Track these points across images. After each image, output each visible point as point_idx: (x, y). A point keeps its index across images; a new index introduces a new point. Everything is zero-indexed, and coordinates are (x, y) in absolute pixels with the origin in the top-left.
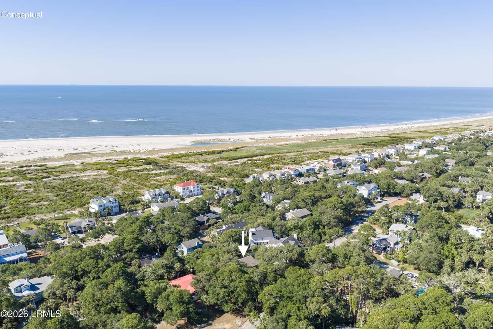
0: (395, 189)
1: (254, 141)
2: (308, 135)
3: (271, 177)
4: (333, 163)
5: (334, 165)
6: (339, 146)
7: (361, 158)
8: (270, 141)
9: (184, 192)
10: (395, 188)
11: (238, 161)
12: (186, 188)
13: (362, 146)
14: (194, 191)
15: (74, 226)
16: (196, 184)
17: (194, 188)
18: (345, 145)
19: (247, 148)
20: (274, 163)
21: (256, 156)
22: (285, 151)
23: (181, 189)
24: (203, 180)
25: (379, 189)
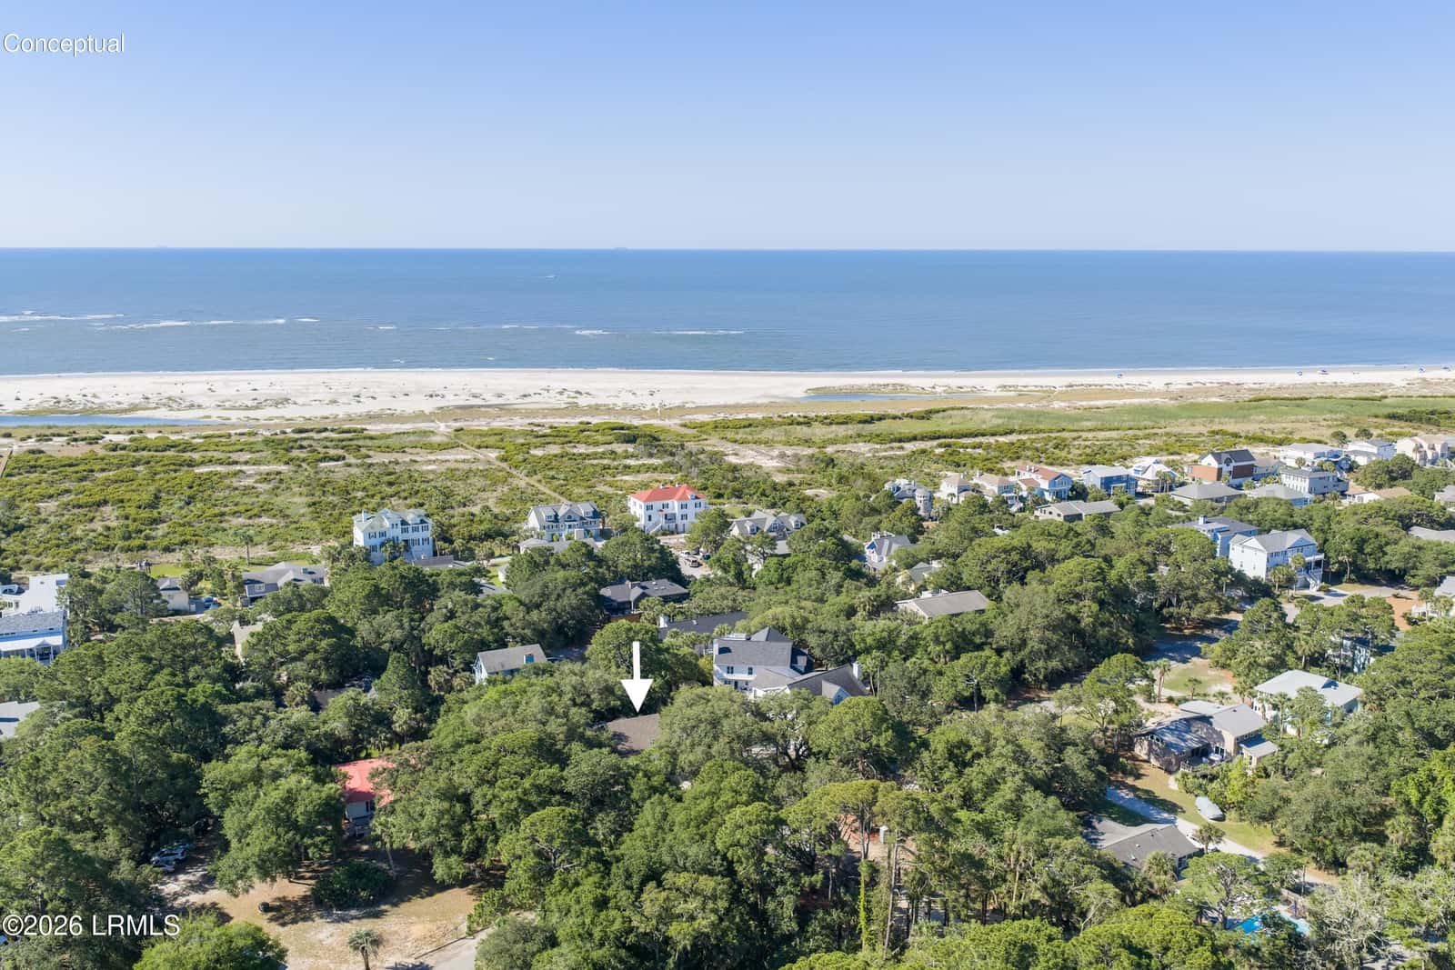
0: (1387, 558)
1: (1012, 394)
2: (1208, 385)
3: (963, 494)
4: (1215, 465)
5: (1220, 470)
6: (1293, 418)
7: (1337, 456)
8: (1061, 396)
9: (650, 517)
10: (1385, 554)
11: (906, 445)
12: (657, 505)
13: (1384, 421)
14: (684, 517)
15: (258, 582)
16: (689, 494)
17: (683, 507)
18: (1320, 418)
19: (966, 412)
20: (1018, 458)
21: (976, 436)
22: (1089, 424)
23: (641, 506)
24: (746, 491)
25: (1321, 551)
